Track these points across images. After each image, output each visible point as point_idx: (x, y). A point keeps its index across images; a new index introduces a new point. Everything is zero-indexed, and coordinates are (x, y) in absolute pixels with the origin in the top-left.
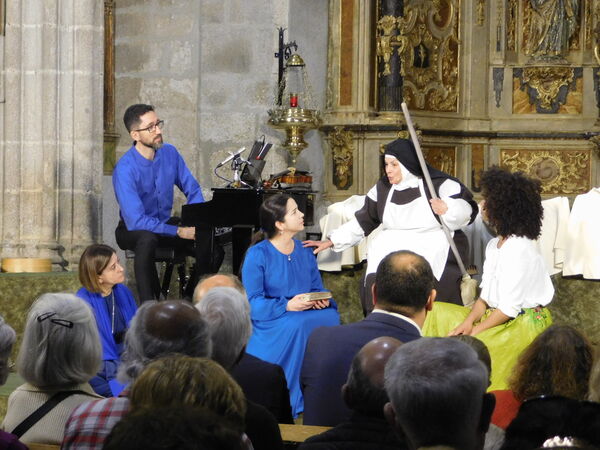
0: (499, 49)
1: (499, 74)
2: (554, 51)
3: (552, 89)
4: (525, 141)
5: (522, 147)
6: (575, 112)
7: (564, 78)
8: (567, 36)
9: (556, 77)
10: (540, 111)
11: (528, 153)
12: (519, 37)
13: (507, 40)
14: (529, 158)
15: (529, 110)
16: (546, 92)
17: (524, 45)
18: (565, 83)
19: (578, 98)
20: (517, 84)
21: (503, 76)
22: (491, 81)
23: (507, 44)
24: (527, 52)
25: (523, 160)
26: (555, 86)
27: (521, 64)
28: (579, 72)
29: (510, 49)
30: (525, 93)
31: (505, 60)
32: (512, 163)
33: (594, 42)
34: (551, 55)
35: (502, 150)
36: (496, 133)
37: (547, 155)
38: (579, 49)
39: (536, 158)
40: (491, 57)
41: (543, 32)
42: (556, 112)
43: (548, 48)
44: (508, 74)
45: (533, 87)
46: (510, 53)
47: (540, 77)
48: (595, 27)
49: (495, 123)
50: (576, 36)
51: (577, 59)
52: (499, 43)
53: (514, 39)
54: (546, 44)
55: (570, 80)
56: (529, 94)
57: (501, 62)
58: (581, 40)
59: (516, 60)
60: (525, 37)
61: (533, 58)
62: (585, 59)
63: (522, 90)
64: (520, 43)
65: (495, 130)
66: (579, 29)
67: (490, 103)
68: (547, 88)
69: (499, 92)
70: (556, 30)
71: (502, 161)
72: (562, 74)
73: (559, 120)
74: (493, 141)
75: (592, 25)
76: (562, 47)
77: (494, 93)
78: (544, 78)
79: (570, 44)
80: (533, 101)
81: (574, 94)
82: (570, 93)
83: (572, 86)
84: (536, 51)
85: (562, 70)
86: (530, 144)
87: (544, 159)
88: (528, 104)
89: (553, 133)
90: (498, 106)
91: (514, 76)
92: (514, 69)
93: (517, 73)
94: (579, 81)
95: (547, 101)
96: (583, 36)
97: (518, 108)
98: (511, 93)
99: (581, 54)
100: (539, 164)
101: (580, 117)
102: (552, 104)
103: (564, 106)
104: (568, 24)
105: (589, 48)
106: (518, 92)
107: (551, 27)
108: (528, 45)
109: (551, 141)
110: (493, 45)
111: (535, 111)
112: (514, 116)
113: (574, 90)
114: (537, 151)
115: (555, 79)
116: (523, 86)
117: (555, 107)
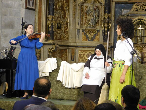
0: (78, 25)
1: (78, 31)
2: (92, 25)
3: (92, 35)
4: (85, 48)
5: (84, 50)
6: (97, 41)
7: (95, 32)
8: (96, 22)
9: (93, 32)
10: (89, 40)
11: (86, 51)
12: (84, 22)
13: (81, 22)
14: (86, 53)
15: (86, 40)
16: (90, 36)
17: (85, 24)
18: (95, 34)
19: (98, 37)
20: (83, 34)
21: (79, 31)
22: (77, 33)
23: (80, 23)
24: (86, 26)
25: (84, 53)
26: (92, 34)
27: (84, 29)
28: (98, 31)
29: (81, 25)
30: (85, 36)
31: (80, 27)
32: (82, 54)
33: (102, 23)
34: (92, 26)
35: (79, 50)
36: (78, 46)
37: (90, 52)
38: (99, 25)
39: (88, 52)
40: (77, 27)
41: (90, 21)
42: (93, 41)
43: (91, 25)
44: (81, 31)
45: (87, 34)
46: (81, 26)
47: (89, 32)
48: (103, 19)
49: (77, 43)
50: (98, 22)
51: (98, 27)
52: (78, 23)
53: (82, 22)
54: (90, 24)
55: (96, 33)
56: (86, 36)
57: (79, 28)
58: (99, 23)
59: (83, 27)
60: (85, 22)
61: (87, 27)
62: (100, 28)
63: (84, 35)
64: (84, 23)
65: (77, 45)
66: (99, 20)
67: (76, 38)
68: (90, 35)
69: (78, 35)
70: (93, 20)
71: (79, 53)
72: (94, 31)
73: (93, 43)
74: (77, 48)
75: (102, 19)
76: (94, 24)
77: (77, 36)
78: (90, 32)
79: (96, 24)
80: (87, 38)
81: (97, 36)
82: (96, 36)
83: (97, 34)
84: (88, 25)
85: (94, 30)
86: (86, 49)
87: (90, 53)
88: (86, 39)
89: (92, 46)
90: (78, 39)
91: (82, 32)
92: (82, 30)
93: (83, 31)
94: (98, 33)
95: (91, 38)
96: (100, 22)
97: (83, 40)
98: (82, 36)
99: (99, 26)
100: (88, 54)
101: (99, 42)
102: (92, 39)
103: (95, 40)
104: (96, 19)
105: (101, 25)
106: (83, 36)
107: (92, 19)
108: (86, 24)
109: (91, 48)
110: (77, 24)
111: (87, 41)
112: (82, 42)
113: (97, 35)
114: (88, 51)
115: (93, 33)
116: (85, 34)
117: (93, 40)
